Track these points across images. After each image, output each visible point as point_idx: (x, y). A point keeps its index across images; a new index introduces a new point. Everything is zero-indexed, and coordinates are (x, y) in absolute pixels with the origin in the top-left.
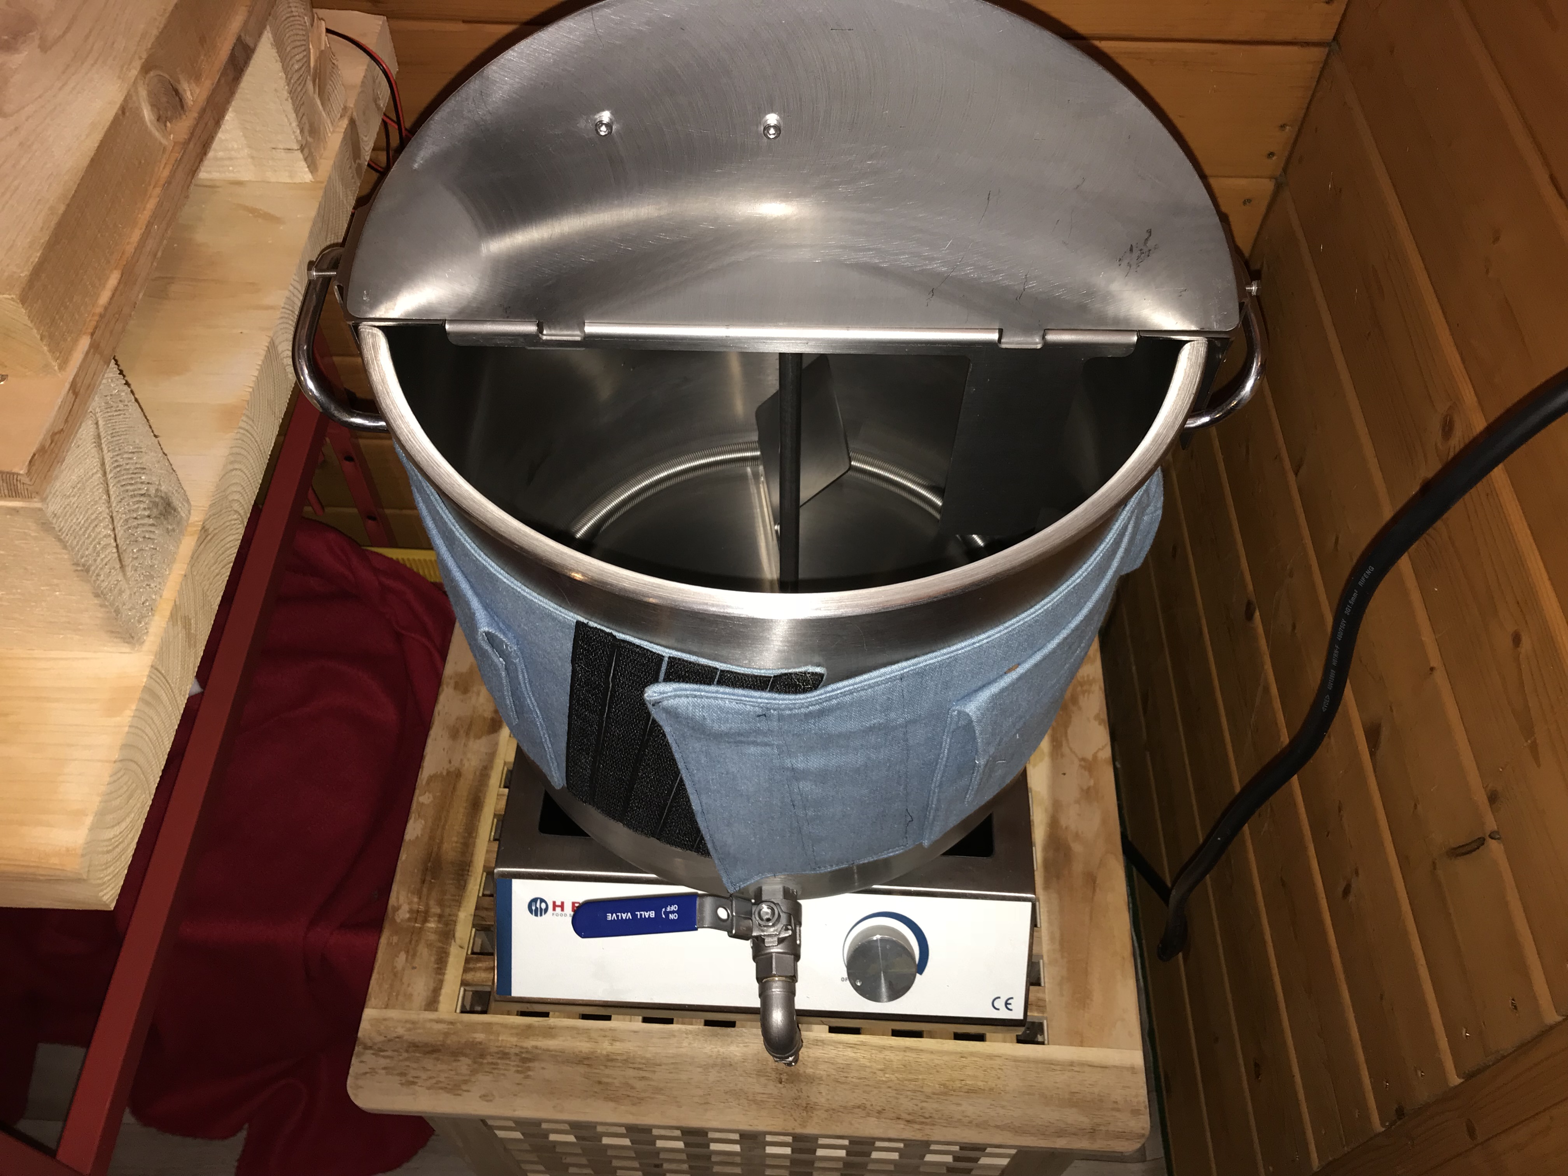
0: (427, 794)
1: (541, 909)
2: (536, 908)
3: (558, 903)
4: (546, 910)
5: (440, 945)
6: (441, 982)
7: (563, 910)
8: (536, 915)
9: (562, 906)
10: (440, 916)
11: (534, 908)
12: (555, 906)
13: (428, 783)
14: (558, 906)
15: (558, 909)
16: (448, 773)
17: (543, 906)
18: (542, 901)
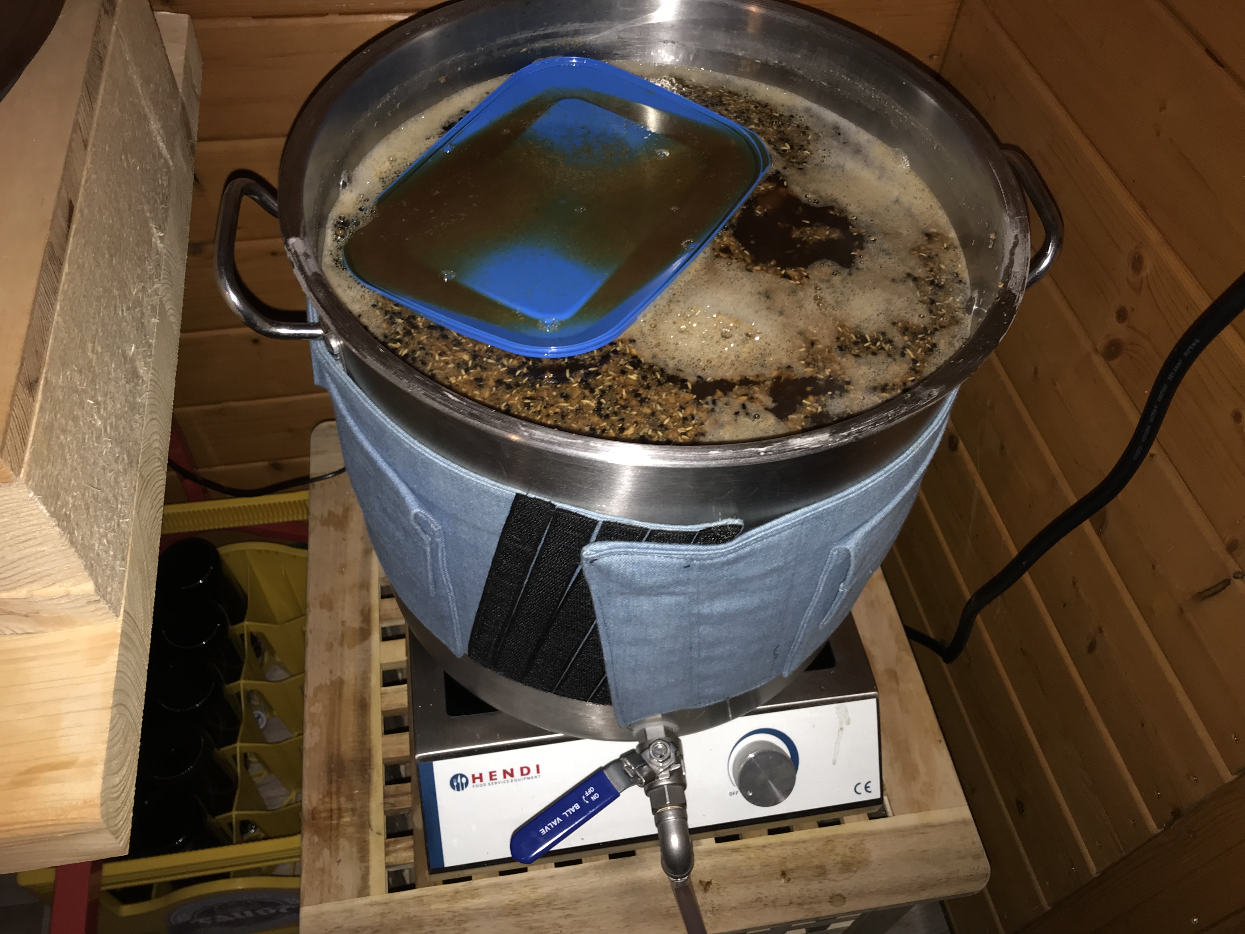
0: (316, 704)
1: (462, 784)
2: (458, 784)
4: (467, 783)
5: (358, 835)
6: (367, 869)
8: (458, 790)
10: (353, 810)
11: (455, 784)
13: (315, 694)
16: (332, 682)
17: (464, 780)
18: (462, 776)
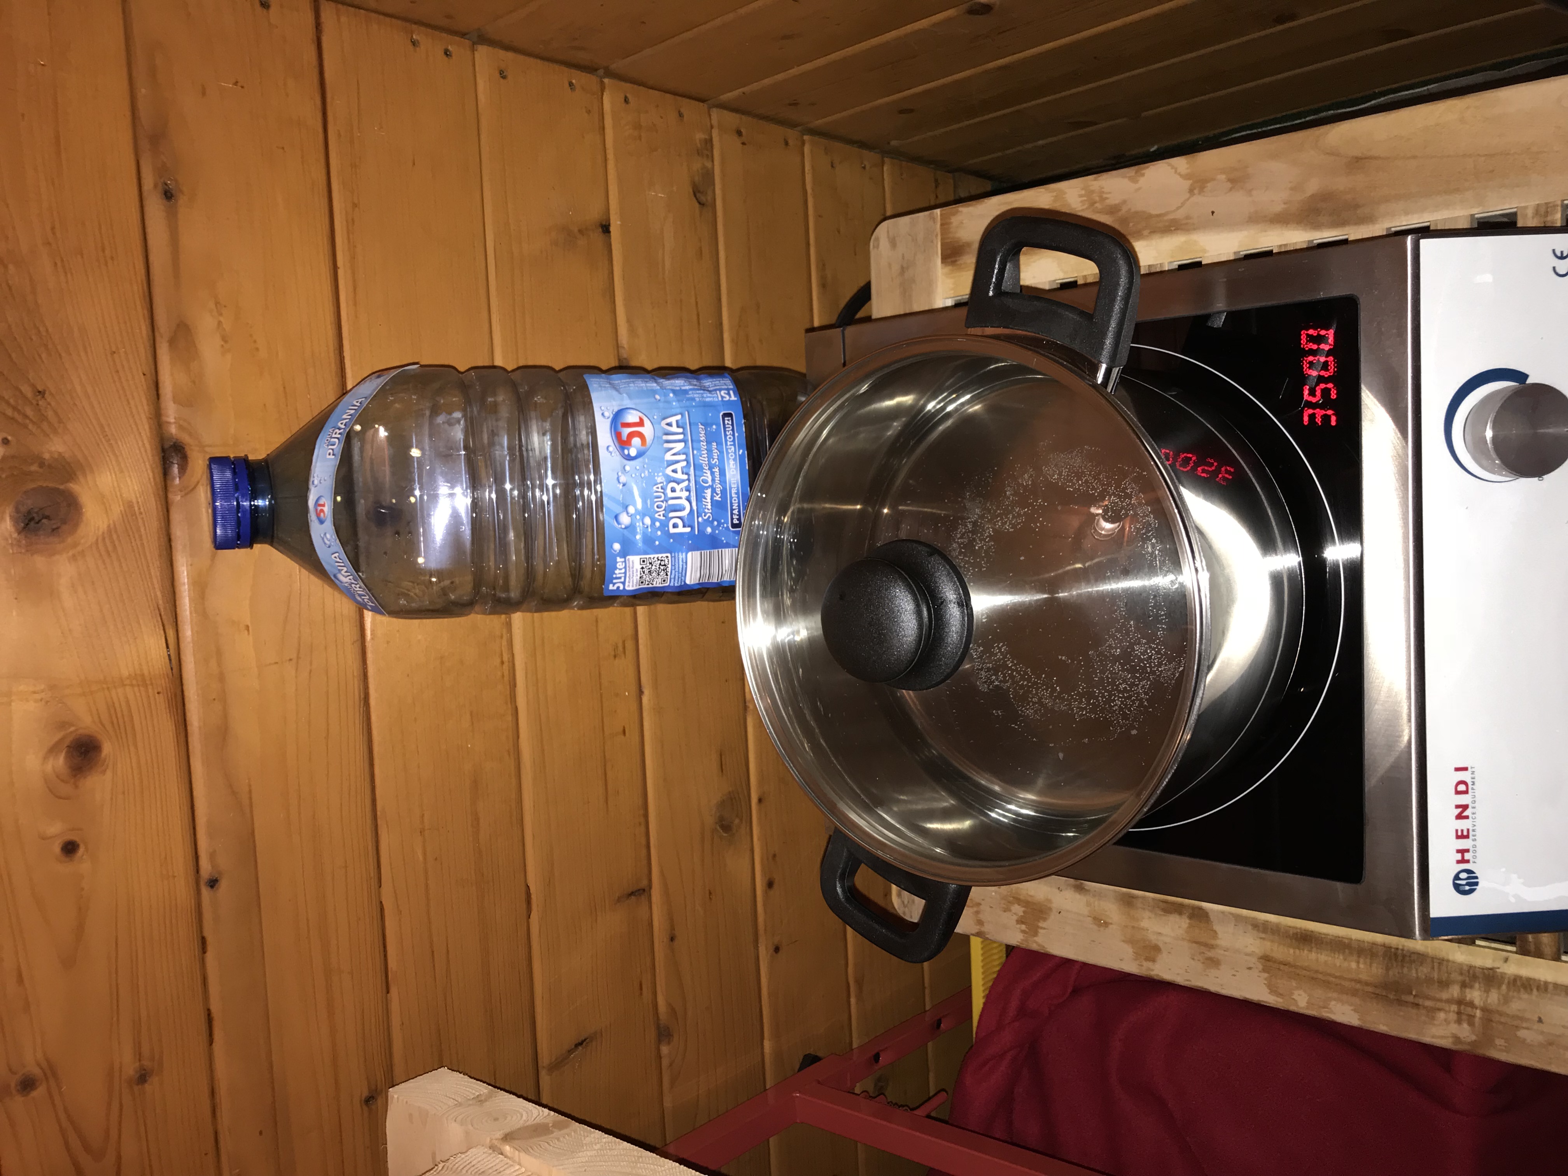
0: (1294, 997)
1: (1468, 878)
2: (1467, 884)
3: (1459, 856)
4: (1469, 871)
7: (1468, 851)
8: (1477, 884)
9: (1462, 852)
10: (1464, 985)
11: (1467, 888)
12: (1463, 861)
13: (1280, 995)
14: (1463, 856)
15: (1467, 856)
16: (1264, 970)
17: (1463, 875)
18: (1457, 877)
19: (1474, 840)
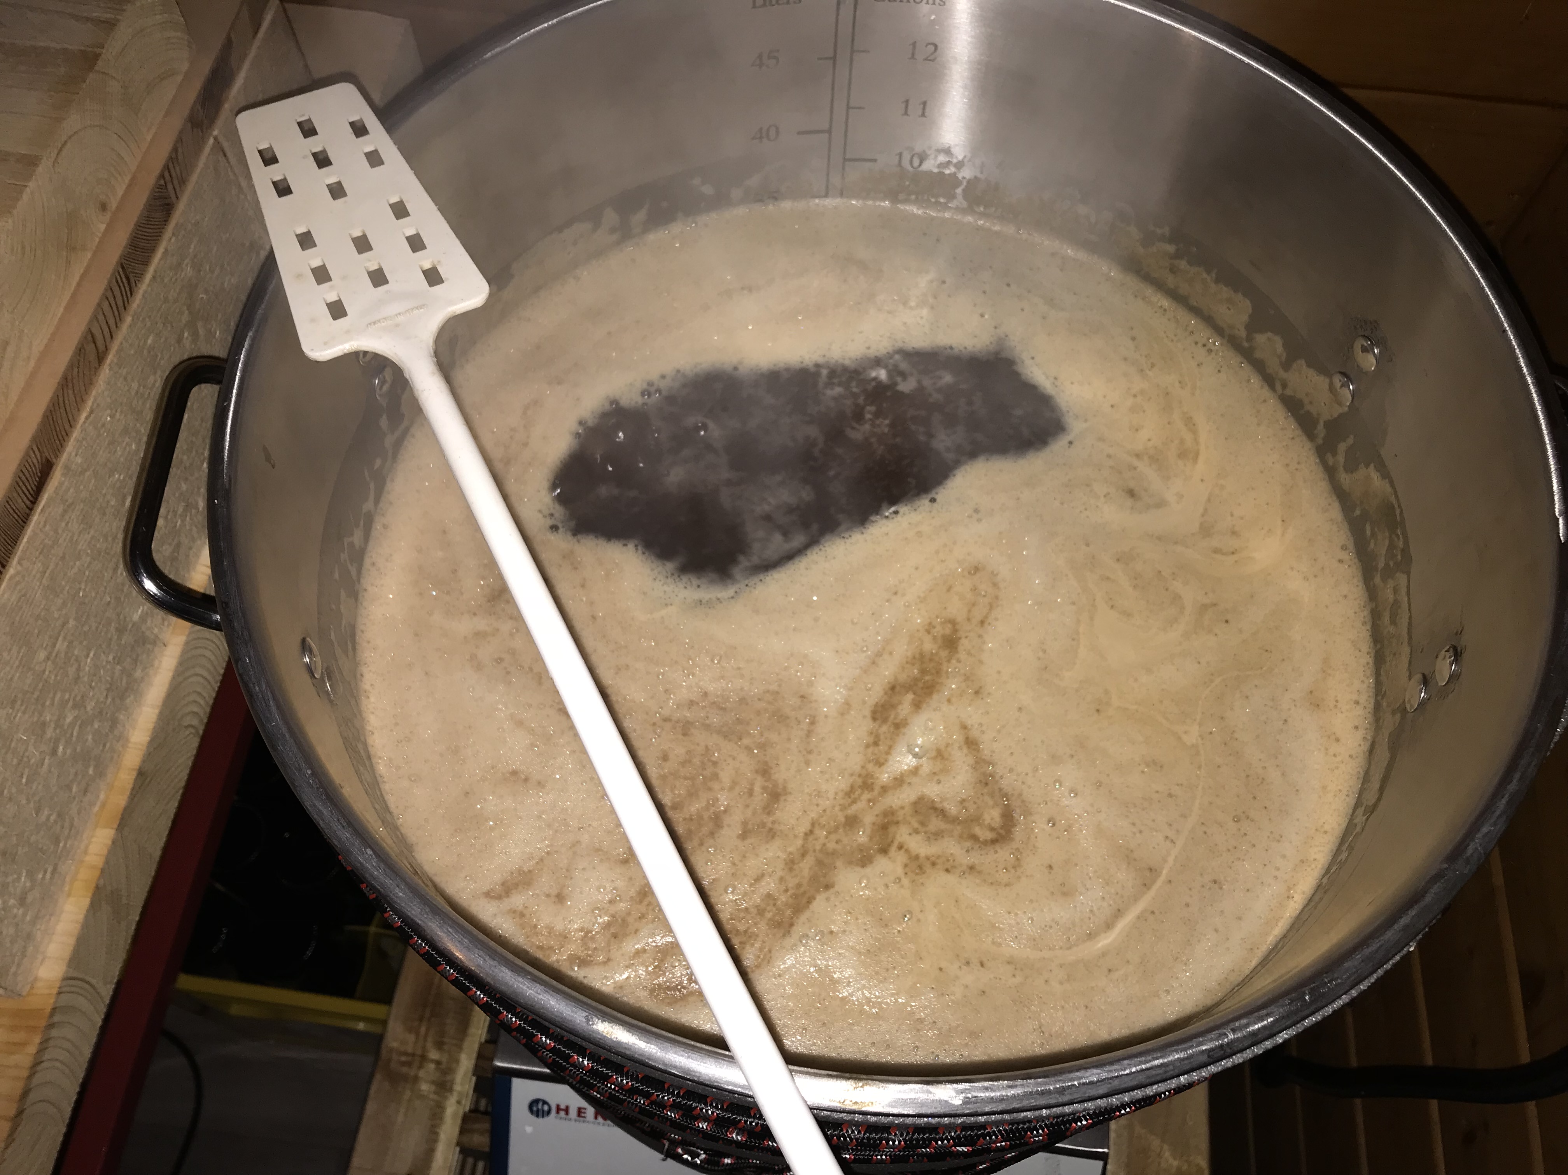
1: (543, 1111)
2: (538, 1111)
3: (563, 1107)
4: (549, 1112)
6: (434, 1143)
7: (567, 1113)
8: (537, 1116)
9: (567, 1110)
11: (535, 1109)
12: (558, 1109)
14: (562, 1110)
15: (562, 1113)
17: (546, 1108)
18: (545, 1102)
19: (576, 1121)
